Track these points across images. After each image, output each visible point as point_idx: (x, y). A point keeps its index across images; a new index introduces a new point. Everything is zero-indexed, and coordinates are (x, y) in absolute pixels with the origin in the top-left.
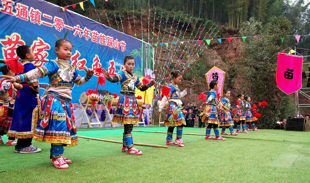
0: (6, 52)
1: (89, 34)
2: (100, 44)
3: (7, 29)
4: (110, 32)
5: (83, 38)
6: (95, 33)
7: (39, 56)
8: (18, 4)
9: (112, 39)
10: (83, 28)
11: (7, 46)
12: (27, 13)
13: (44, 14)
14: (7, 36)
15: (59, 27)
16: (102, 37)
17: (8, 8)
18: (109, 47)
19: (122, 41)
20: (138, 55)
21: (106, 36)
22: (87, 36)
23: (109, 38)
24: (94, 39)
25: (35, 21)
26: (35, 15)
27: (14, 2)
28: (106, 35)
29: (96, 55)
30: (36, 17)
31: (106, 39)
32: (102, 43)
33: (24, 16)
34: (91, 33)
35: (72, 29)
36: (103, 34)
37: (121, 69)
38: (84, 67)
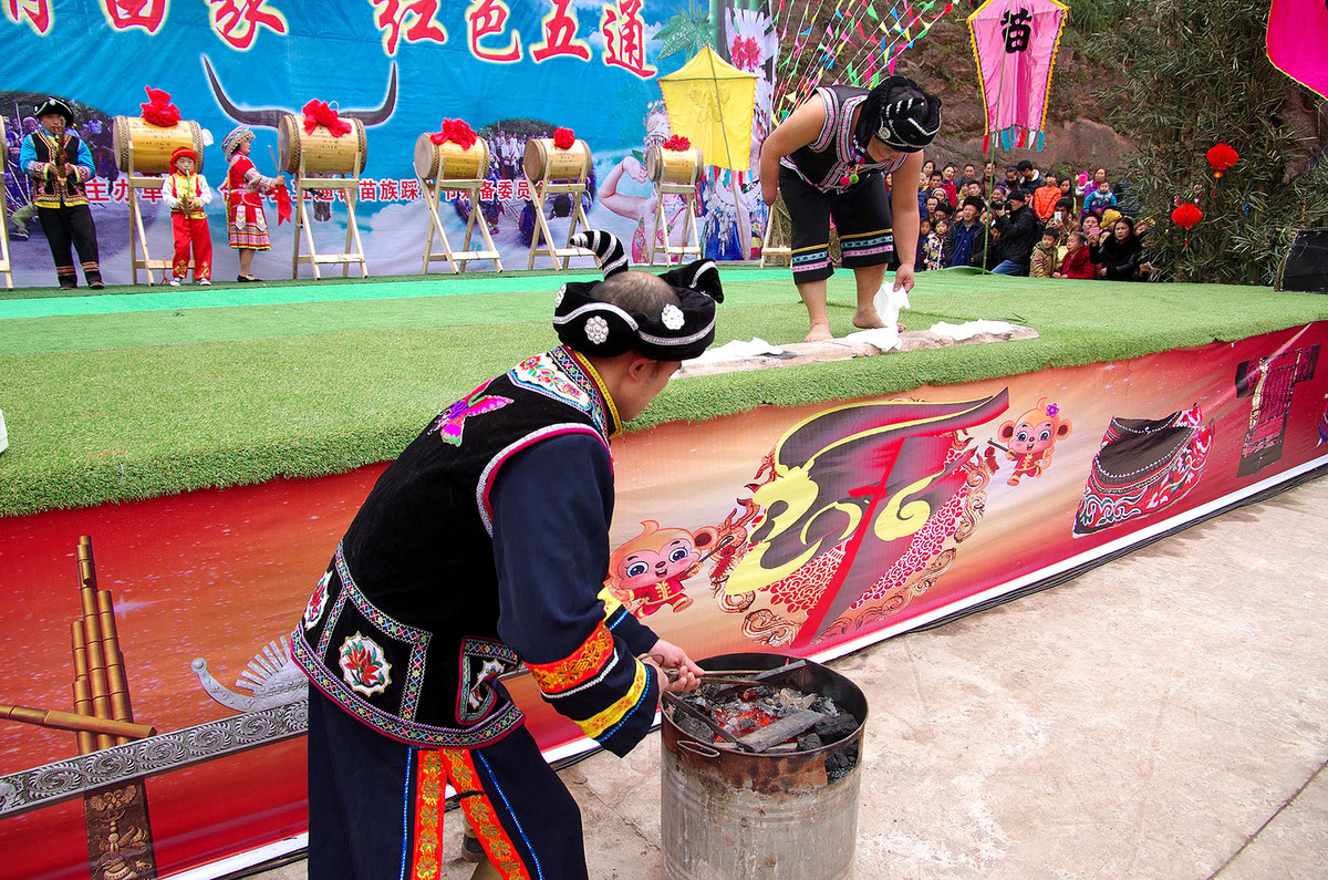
37: (606, 24)
38: (429, 26)
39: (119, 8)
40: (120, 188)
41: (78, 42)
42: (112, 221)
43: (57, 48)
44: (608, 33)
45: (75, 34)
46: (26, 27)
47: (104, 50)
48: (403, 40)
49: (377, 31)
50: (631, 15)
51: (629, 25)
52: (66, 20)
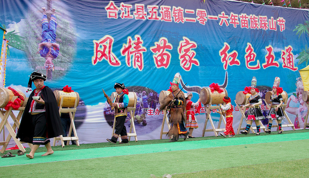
0: (156, 59)
1: (237, 20)
2: (252, 28)
3: (155, 35)
4: (262, 9)
5: (231, 26)
6: (244, 16)
7: (187, 57)
8: (161, 7)
9: (265, 19)
10: (229, 14)
11: (157, 53)
12: (170, 14)
13: (186, 10)
14: (156, 43)
15: (203, 20)
16: (252, 20)
17: (154, 14)
18: (263, 29)
19: (279, 18)
20: (304, 32)
21: (257, 17)
22: (235, 23)
23: (261, 18)
24: (243, 25)
25: (178, 20)
26: (177, 13)
27: (158, 7)
28: (257, 15)
29: (249, 44)
30: (179, 16)
31: (258, 20)
32: (254, 27)
33: (167, 18)
34: (239, 18)
35: (216, 18)
36: (254, 15)
37: (282, 56)
38: (235, 61)
39: (158, 62)
40: (156, 111)
41: (149, 72)
42: (154, 121)
43: (143, 74)
44: (283, 58)
45: (148, 70)
46: (137, 69)
47: (154, 73)
48: (228, 65)
49: (222, 63)
50: (289, 52)
51: (289, 56)
52: (146, 66)
